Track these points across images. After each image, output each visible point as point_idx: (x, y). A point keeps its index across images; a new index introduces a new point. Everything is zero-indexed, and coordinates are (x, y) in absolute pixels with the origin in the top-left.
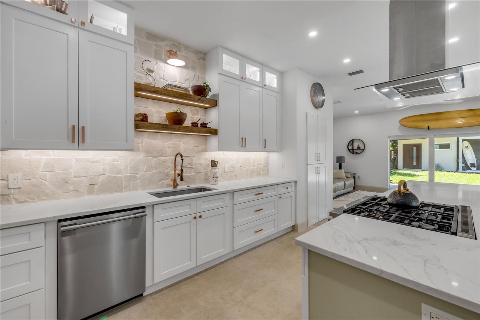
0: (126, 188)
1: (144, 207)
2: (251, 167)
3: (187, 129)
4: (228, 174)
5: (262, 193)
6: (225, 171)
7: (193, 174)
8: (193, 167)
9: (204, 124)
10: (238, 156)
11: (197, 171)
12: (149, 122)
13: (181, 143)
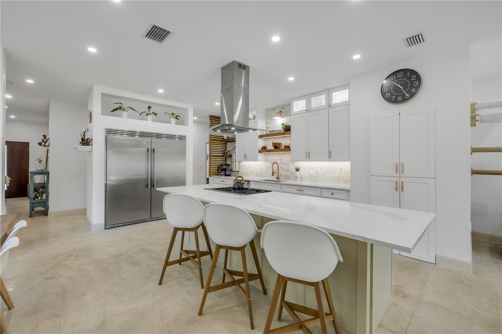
0: (265, 176)
1: (249, 181)
2: (337, 175)
3: (282, 150)
4: (313, 177)
5: (303, 191)
6: (310, 175)
7: (290, 174)
8: (290, 170)
9: (288, 146)
10: (322, 165)
11: (292, 173)
12: (267, 149)
13: (284, 157)
